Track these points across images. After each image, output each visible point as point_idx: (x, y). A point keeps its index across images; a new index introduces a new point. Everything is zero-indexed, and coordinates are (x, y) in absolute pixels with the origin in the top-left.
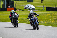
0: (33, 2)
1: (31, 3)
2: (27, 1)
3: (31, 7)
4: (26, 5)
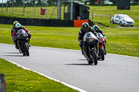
0: (129, 9)
1: (125, 11)
2: (116, 7)
3: (125, 19)
4: (115, 15)
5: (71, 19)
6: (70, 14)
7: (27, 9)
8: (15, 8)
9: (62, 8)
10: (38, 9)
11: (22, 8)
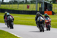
5: (43, 11)
6: (42, 8)
7: (20, 5)
8: (13, 5)
9: (38, 5)
10: (26, 5)
11: (17, 5)
